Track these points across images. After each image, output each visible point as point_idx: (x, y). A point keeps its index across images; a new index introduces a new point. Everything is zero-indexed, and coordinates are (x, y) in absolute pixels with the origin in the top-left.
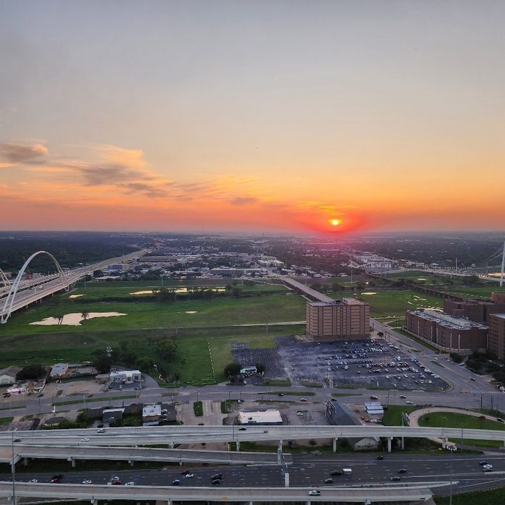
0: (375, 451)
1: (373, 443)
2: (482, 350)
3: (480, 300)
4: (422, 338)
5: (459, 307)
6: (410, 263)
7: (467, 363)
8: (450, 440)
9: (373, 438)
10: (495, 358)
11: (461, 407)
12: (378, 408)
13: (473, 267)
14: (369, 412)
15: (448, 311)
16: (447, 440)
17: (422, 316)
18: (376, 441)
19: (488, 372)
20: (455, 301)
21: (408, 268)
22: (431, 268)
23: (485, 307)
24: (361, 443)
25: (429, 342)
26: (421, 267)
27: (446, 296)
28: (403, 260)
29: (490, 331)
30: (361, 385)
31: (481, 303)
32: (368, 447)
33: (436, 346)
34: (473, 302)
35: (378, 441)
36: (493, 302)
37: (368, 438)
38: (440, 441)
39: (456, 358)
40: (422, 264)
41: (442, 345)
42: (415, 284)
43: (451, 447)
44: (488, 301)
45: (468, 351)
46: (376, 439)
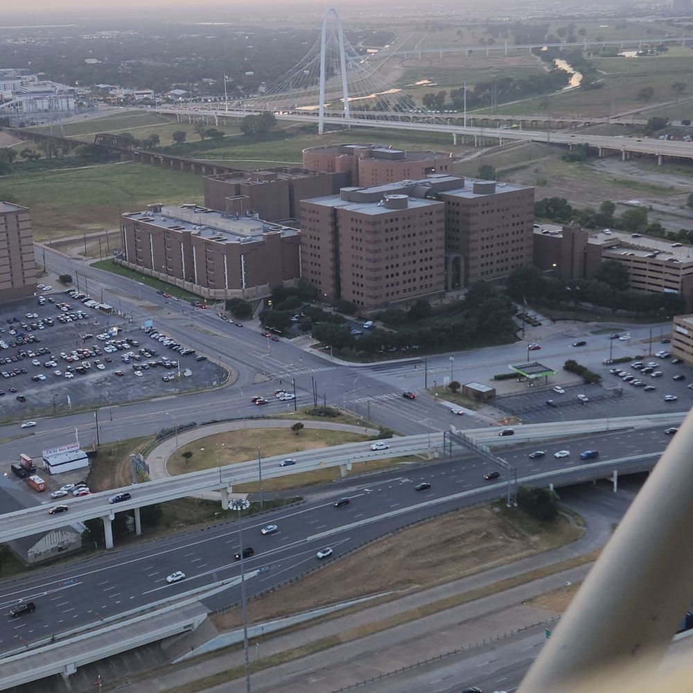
0: (76, 553)
1: (70, 538)
2: (290, 283)
3: (279, 170)
4: (162, 276)
5: (238, 190)
6: (121, 93)
7: (262, 317)
8: (236, 489)
9: (68, 529)
10: (316, 296)
11: (255, 415)
12: (73, 456)
13: (262, 94)
14: (53, 470)
15: (215, 205)
16: (230, 490)
17: (158, 223)
18: (76, 532)
19: (305, 329)
20: (228, 177)
21: (114, 104)
22: (169, 101)
23: (291, 186)
24: (43, 547)
25: (179, 282)
26: (146, 102)
27: (209, 168)
28: (101, 86)
29: (303, 240)
30: (28, 411)
31: (283, 177)
32: (60, 549)
33: (196, 288)
34: (266, 177)
35: (82, 531)
36: (306, 172)
37: (56, 530)
38: (216, 496)
39: (239, 310)
40: (149, 93)
41: (208, 286)
42: (136, 143)
43: (239, 503)
44: (296, 171)
45: (263, 290)
46: (76, 527)
